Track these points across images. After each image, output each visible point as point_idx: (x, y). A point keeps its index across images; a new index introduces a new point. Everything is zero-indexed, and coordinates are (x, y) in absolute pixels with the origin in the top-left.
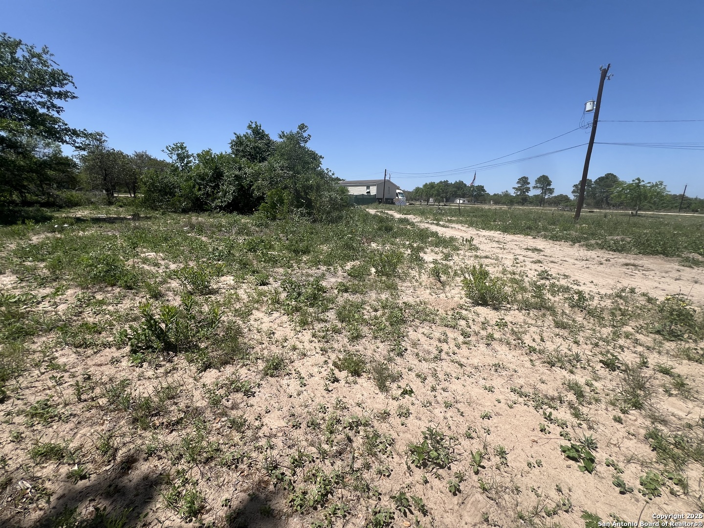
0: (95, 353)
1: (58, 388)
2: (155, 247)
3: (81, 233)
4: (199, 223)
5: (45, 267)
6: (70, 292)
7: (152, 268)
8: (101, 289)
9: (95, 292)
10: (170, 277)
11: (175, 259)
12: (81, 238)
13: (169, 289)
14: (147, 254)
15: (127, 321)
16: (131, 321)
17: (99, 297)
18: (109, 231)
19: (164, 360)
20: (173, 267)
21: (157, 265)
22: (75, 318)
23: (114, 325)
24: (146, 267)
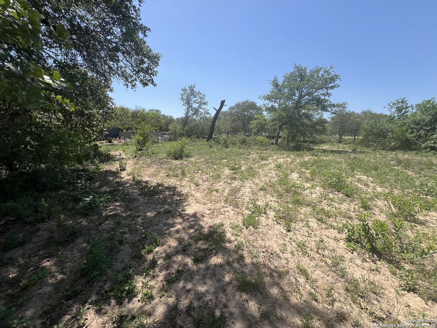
0: (326, 228)
1: (309, 238)
2: (366, 172)
3: (325, 158)
4: (407, 160)
5: (309, 173)
6: (318, 188)
7: (364, 186)
8: (332, 192)
9: (329, 193)
10: (376, 197)
11: (382, 184)
12: (324, 161)
13: (375, 206)
14: (361, 176)
15: (345, 217)
16: (347, 218)
17: (331, 196)
18: (339, 158)
20: (379, 190)
21: (366, 185)
22: (318, 204)
23: (337, 216)
24: (359, 185)
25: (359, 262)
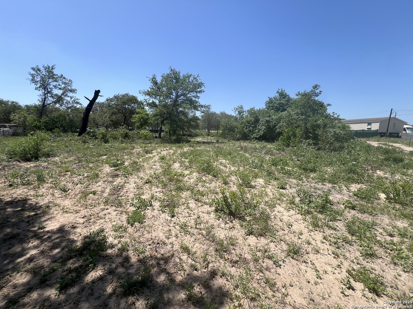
0: (202, 206)
1: (189, 217)
2: (225, 157)
3: (199, 148)
4: (245, 146)
5: (188, 162)
6: (194, 174)
7: (224, 168)
8: (204, 175)
9: (202, 176)
10: (231, 174)
11: (233, 164)
12: (199, 150)
13: (231, 181)
14: (222, 160)
15: (213, 193)
16: (215, 194)
17: (204, 178)
18: (208, 148)
19: (229, 220)
20: (233, 169)
21: (225, 166)
22: (195, 186)
23: (209, 194)
24: (222, 167)
25: (223, 225)
